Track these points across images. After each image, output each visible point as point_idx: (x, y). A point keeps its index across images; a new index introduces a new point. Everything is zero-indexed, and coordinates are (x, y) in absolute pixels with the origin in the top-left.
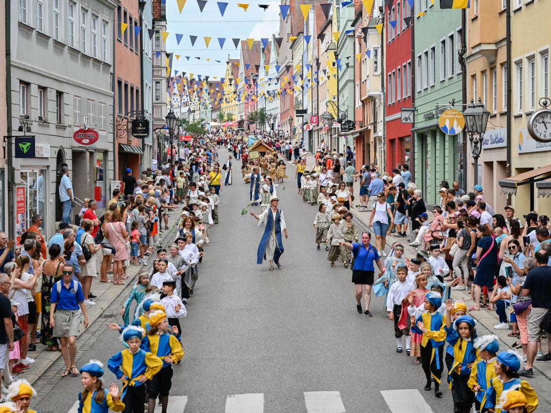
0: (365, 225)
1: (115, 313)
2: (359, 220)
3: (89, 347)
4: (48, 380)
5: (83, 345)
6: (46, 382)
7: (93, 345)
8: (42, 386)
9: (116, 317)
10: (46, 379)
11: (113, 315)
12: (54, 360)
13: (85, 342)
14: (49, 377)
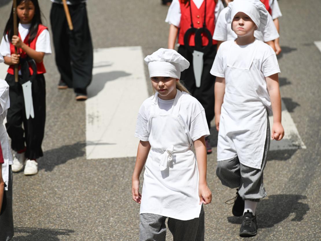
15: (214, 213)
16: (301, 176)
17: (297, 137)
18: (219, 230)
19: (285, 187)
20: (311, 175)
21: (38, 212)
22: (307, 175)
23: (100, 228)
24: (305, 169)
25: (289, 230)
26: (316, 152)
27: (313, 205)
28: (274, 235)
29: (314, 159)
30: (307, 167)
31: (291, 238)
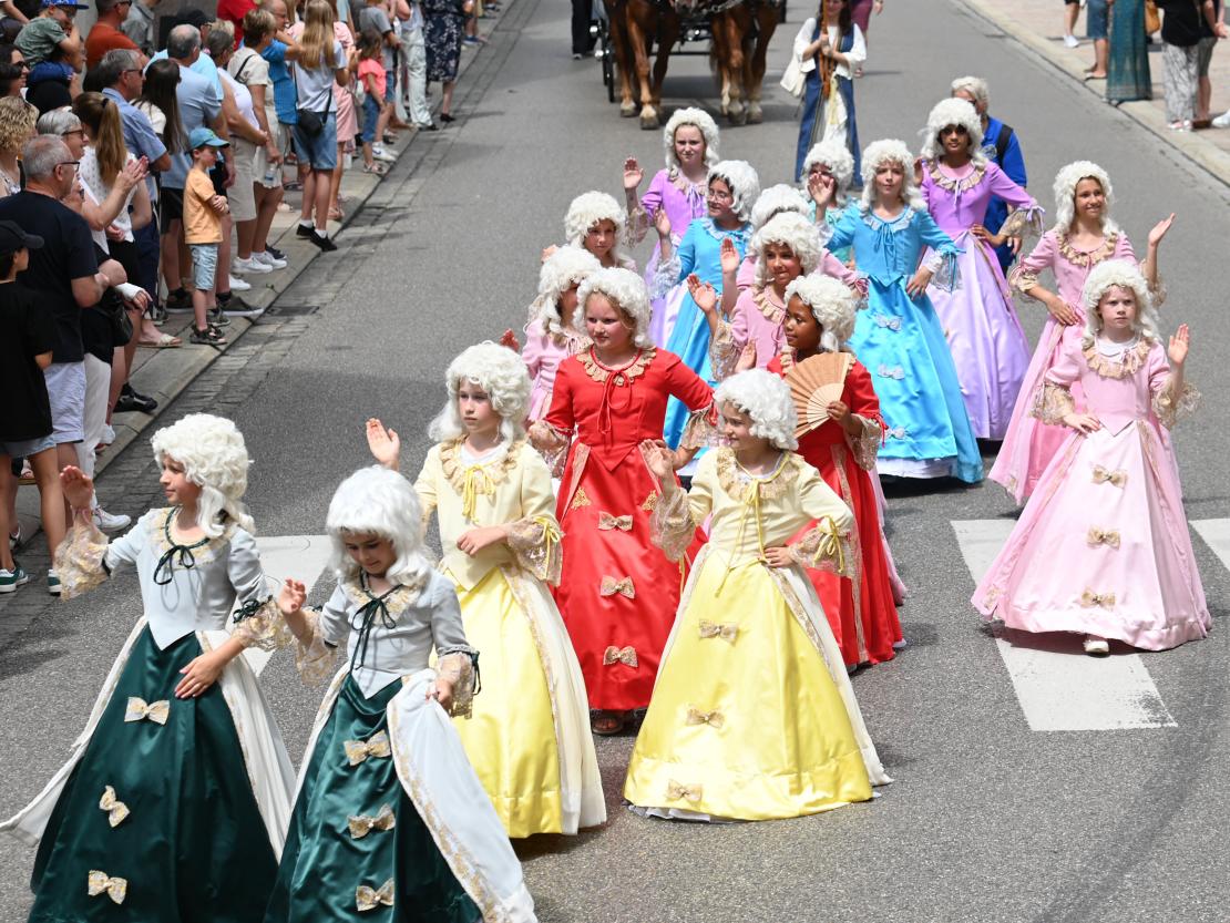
0: (1074, 78)
1: (315, 301)
2: (1051, 63)
3: (245, 395)
4: (128, 482)
5: (226, 387)
6: (122, 489)
7: (256, 388)
8: (112, 498)
9: (319, 312)
10: (121, 480)
11: (310, 308)
12: (139, 429)
13: (228, 381)
14: (128, 475)
15: (986, 851)
16: (1168, 781)
17: (1157, 703)
18: (997, 886)
19: (1136, 802)
20: (1190, 781)
21: (609, 844)
22: (1183, 780)
23: (742, 879)
24: (1178, 768)
25: (1148, 887)
26: (1200, 734)
27: (1197, 839)
28: (1115, 898)
29: (1196, 749)
30: (1182, 763)
31: (1151, 904)
